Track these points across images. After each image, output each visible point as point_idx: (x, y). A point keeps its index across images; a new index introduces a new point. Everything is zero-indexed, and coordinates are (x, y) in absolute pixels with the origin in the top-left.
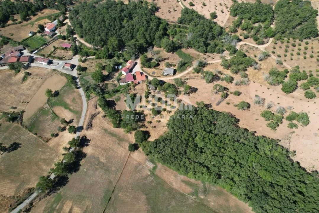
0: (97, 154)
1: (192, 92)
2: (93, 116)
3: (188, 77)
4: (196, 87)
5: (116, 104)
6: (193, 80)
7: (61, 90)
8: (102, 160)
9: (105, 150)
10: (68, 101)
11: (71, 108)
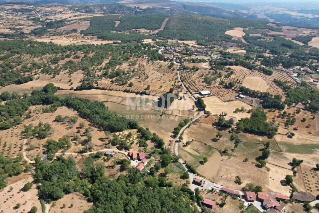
0: (166, 133)
1: (103, 138)
2: (170, 145)
3: (99, 147)
4: (99, 141)
5: (154, 146)
6: (97, 144)
7: (199, 165)
8: (163, 131)
9: (162, 133)
10: (190, 156)
11: (186, 153)
